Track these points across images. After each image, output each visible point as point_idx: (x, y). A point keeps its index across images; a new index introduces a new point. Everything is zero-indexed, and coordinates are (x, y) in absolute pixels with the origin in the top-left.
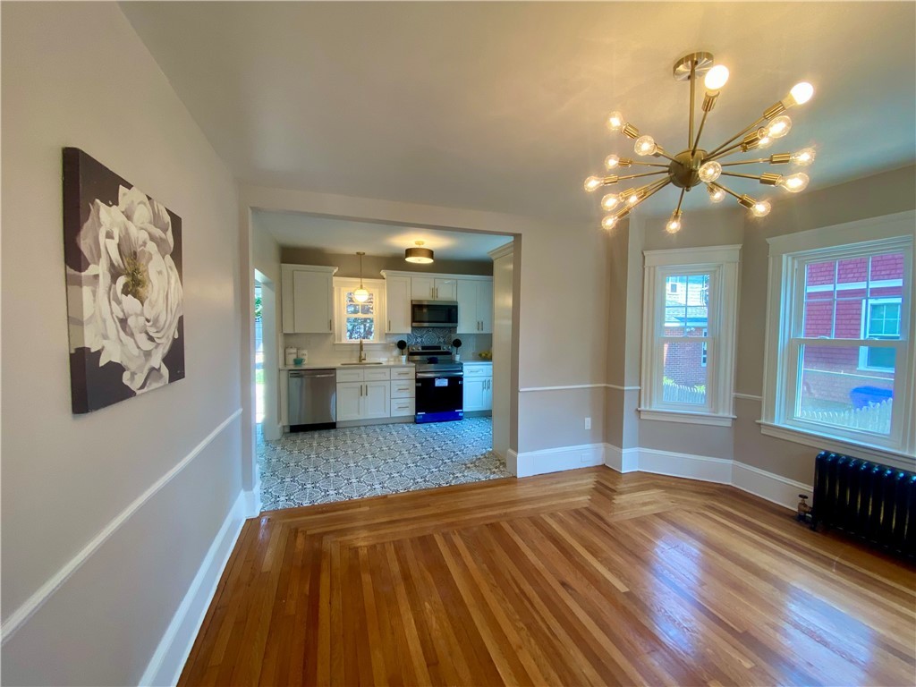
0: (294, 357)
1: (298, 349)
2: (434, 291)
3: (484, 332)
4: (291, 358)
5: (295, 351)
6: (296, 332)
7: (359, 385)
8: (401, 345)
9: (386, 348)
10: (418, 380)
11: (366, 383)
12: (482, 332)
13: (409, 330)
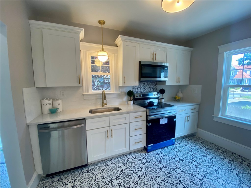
0: (50, 107)
1: (53, 100)
2: (154, 54)
3: (181, 84)
4: (47, 108)
5: (50, 101)
6: (48, 86)
7: (105, 130)
8: (130, 94)
9: (119, 96)
10: (148, 121)
11: (111, 128)
12: (179, 84)
13: (137, 83)
